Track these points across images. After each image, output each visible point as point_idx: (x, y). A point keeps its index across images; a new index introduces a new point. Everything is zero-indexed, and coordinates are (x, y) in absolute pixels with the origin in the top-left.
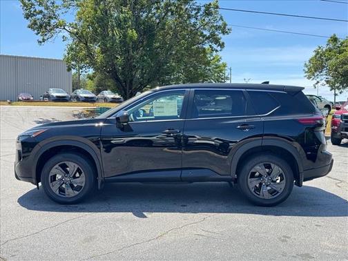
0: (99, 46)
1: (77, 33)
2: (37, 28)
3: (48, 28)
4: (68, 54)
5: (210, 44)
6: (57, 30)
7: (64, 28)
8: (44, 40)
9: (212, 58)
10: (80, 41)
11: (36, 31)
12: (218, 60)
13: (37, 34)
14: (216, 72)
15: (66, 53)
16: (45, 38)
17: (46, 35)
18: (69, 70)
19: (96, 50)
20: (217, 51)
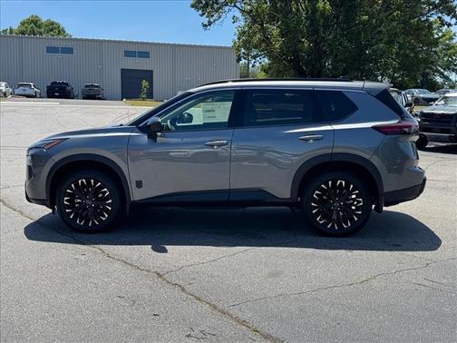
0: (278, 27)
1: (251, 11)
2: (201, 8)
3: (216, 6)
4: (239, 39)
5: (440, 15)
6: (226, 8)
7: (235, 6)
8: (210, 23)
9: (440, 34)
10: (254, 21)
11: (200, 12)
12: (451, 39)
13: (202, 15)
14: (445, 55)
15: (236, 38)
16: (212, 20)
17: (212, 16)
18: (239, 60)
19: (274, 32)
20: (449, 25)
